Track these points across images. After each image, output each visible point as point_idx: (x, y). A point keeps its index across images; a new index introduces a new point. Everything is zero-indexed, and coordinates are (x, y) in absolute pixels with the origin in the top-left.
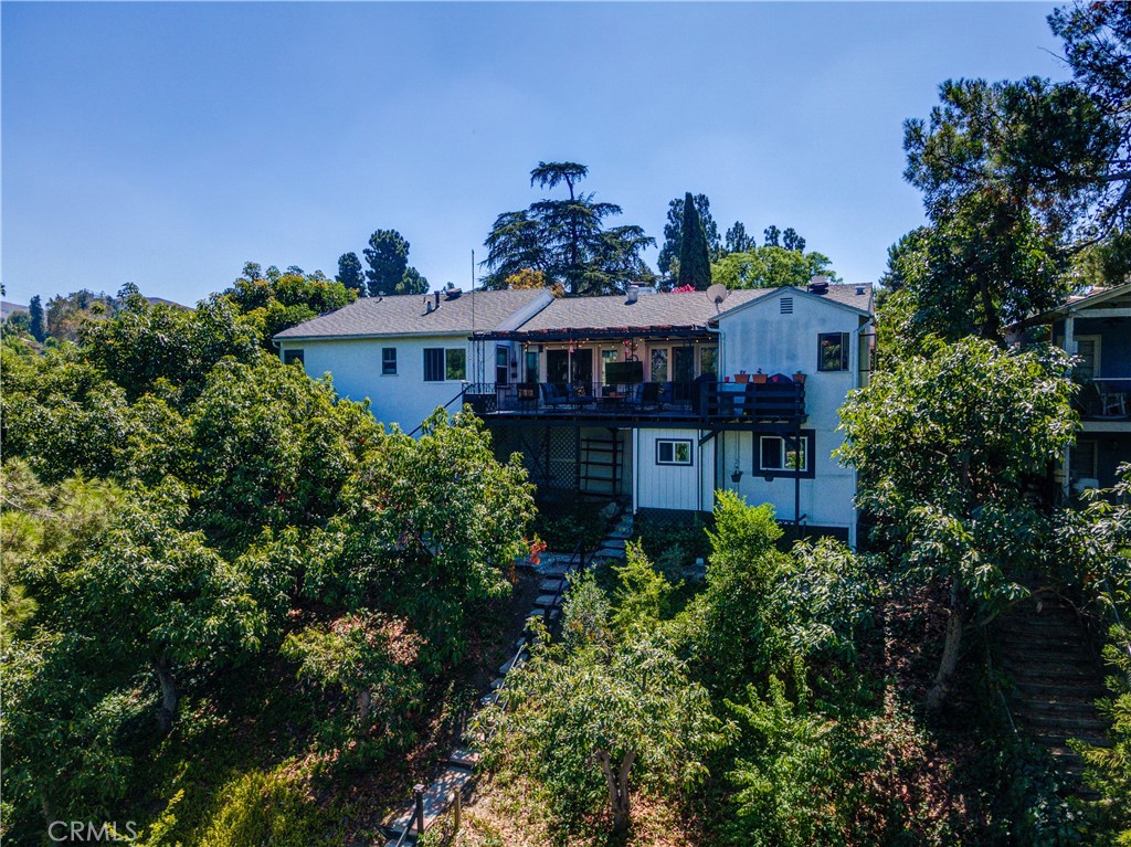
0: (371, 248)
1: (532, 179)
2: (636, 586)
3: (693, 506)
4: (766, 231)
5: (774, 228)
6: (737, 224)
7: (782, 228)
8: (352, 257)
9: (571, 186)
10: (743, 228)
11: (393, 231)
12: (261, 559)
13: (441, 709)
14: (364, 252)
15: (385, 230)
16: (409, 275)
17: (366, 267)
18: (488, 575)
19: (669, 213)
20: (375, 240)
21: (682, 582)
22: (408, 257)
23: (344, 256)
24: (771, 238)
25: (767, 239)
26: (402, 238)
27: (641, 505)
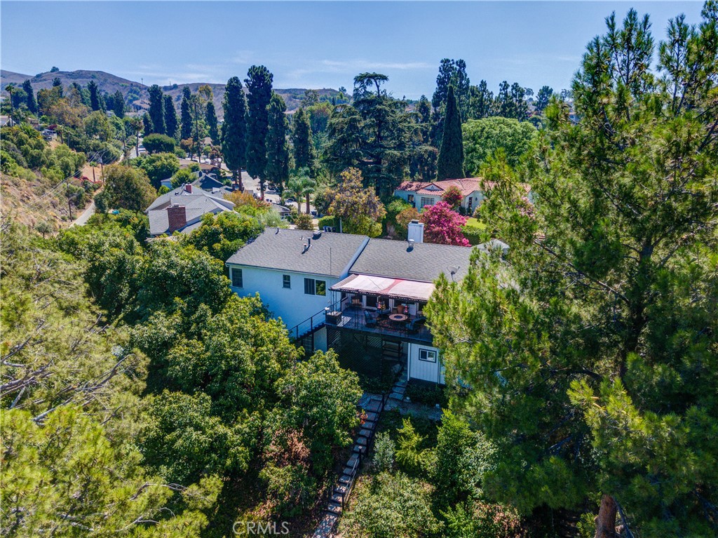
0: (249, 79)
1: (355, 83)
2: (408, 438)
3: (435, 380)
4: (500, 85)
5: (505, 82)
6: (482, 82)
7: (511, 83)
8: (236, 79)
9: (378, 87)
10: (486, 84)
11: (262, 66)
12: (244, 427)
13: (323, 484)
14: (245, 81)
15: (257, 66)
16: (274, 100)
17: (246, 90)
18: (343, 435)
19: (440, 68)
20: (251, 73)
21: (427, 436)
22: (272, 83)
23: (231, 79)
24: (504, 89)
25: (501, 90)
26: (268, 71)
27: (411, 376)
